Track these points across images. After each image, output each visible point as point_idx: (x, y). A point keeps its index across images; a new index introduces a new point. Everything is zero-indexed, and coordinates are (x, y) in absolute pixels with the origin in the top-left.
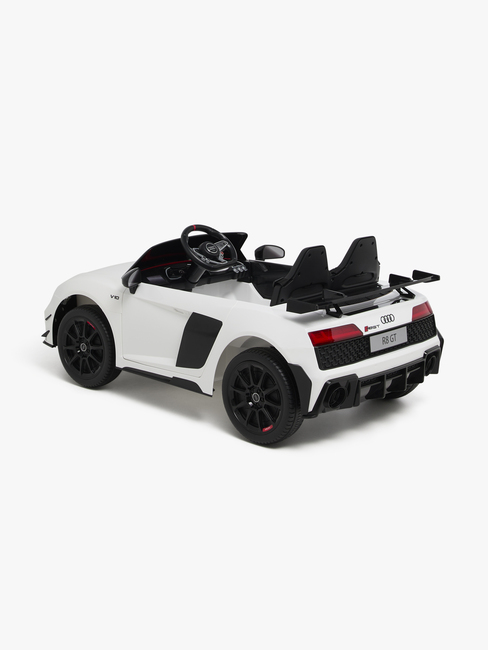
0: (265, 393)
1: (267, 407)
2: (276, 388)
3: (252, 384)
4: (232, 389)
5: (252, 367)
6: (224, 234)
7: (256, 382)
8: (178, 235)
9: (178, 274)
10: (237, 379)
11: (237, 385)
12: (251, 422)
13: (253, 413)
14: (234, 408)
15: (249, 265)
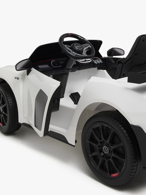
0: (112, 148)
1: (114, 158)
2: (121, 144)
3: (103, 139)
4: (88, 141)
5: (103, 126)
6: (89, 40)
7: (106, 138)
8: (57, 40)
9: (59, 64)
10: (92, 135)
11: (92, 139)
12: (102, 167)
13: (104, 162)
14: (90, 155)
15: (104, 59)
